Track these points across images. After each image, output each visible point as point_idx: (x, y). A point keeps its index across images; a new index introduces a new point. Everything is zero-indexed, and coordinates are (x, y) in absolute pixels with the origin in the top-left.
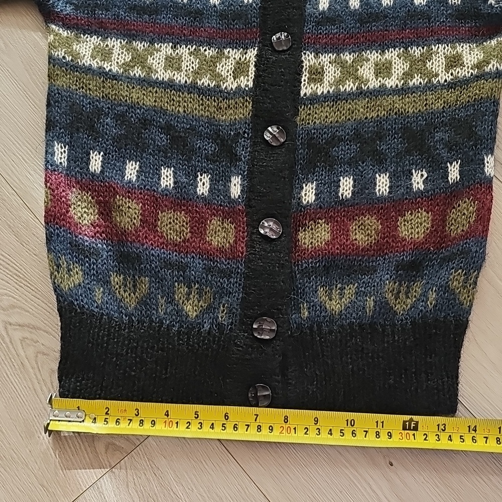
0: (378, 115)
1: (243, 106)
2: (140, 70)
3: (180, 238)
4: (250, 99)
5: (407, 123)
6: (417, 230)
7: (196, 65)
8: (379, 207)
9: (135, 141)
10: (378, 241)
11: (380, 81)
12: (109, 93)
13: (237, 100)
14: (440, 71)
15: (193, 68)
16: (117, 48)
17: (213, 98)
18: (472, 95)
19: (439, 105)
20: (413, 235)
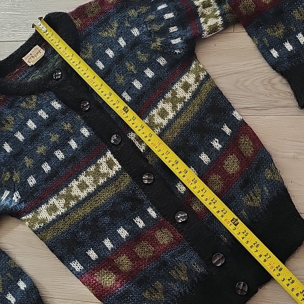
0: (178, 133)
1: (125, 177)
2: (73, 201)
3: (151, 253)
4: (125, 173)
5: (191, 126)
6: (235, 166)
7: (92, 179)
8: (212, 169)
9: (98, 231)
10: (224, 183)
11: (167, 119)
12: (70, 222)
13: (120, 177)
14: (185, 95)
15: (92, 181)
16: (56, 202)
17: (111, 184)
18: (205, 94)
19: (197, 108)
20: (235, 169)
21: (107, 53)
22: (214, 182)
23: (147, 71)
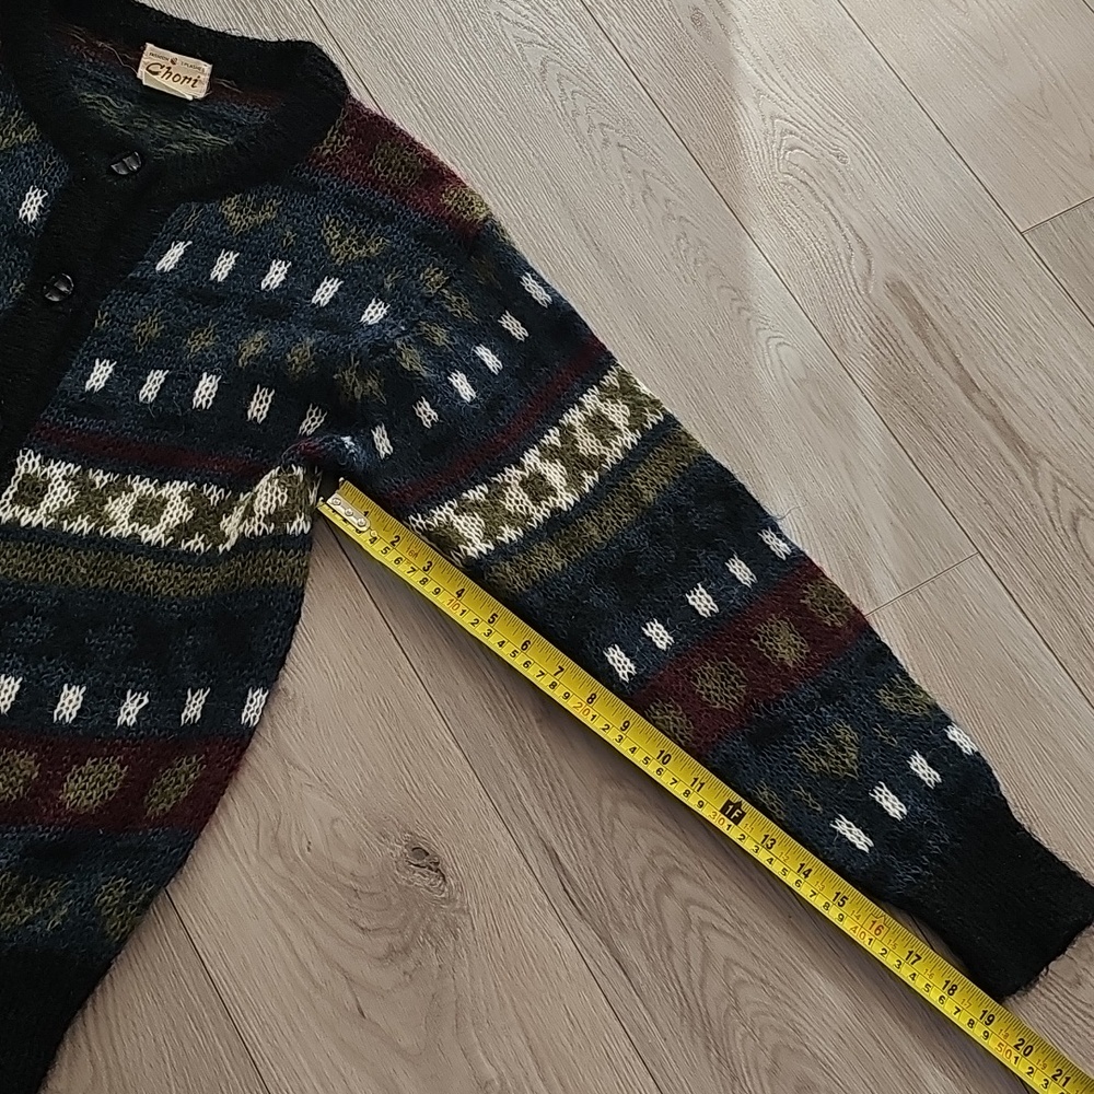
5: (151, 610)
10: (22, 799)
20: (80, 801)
21: (272, 269)
22: (11, 769)
23: (264, 394)
